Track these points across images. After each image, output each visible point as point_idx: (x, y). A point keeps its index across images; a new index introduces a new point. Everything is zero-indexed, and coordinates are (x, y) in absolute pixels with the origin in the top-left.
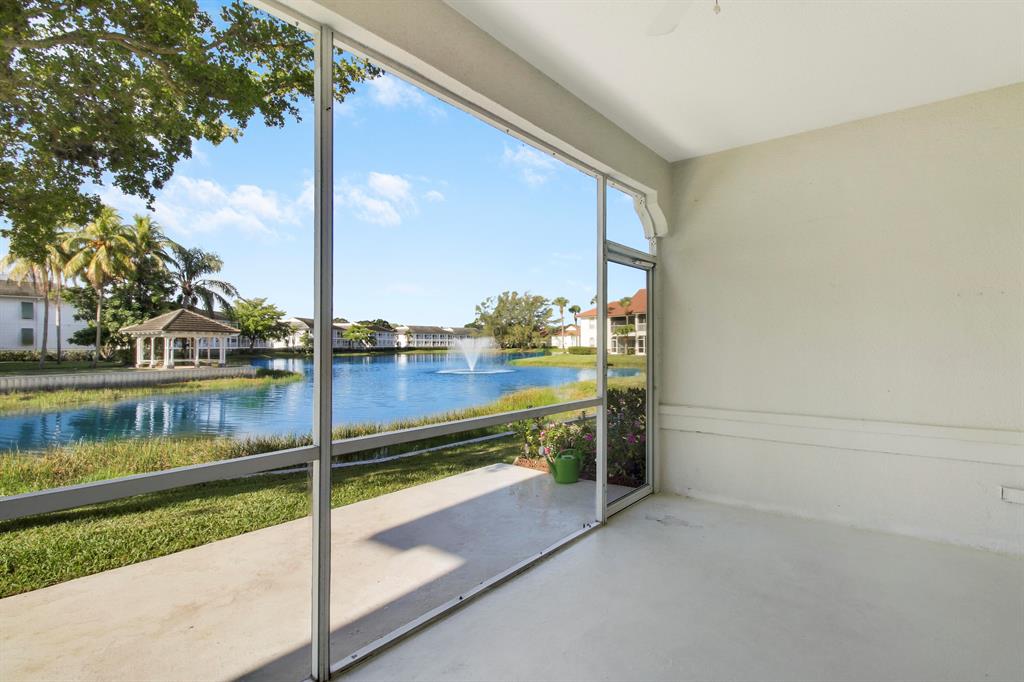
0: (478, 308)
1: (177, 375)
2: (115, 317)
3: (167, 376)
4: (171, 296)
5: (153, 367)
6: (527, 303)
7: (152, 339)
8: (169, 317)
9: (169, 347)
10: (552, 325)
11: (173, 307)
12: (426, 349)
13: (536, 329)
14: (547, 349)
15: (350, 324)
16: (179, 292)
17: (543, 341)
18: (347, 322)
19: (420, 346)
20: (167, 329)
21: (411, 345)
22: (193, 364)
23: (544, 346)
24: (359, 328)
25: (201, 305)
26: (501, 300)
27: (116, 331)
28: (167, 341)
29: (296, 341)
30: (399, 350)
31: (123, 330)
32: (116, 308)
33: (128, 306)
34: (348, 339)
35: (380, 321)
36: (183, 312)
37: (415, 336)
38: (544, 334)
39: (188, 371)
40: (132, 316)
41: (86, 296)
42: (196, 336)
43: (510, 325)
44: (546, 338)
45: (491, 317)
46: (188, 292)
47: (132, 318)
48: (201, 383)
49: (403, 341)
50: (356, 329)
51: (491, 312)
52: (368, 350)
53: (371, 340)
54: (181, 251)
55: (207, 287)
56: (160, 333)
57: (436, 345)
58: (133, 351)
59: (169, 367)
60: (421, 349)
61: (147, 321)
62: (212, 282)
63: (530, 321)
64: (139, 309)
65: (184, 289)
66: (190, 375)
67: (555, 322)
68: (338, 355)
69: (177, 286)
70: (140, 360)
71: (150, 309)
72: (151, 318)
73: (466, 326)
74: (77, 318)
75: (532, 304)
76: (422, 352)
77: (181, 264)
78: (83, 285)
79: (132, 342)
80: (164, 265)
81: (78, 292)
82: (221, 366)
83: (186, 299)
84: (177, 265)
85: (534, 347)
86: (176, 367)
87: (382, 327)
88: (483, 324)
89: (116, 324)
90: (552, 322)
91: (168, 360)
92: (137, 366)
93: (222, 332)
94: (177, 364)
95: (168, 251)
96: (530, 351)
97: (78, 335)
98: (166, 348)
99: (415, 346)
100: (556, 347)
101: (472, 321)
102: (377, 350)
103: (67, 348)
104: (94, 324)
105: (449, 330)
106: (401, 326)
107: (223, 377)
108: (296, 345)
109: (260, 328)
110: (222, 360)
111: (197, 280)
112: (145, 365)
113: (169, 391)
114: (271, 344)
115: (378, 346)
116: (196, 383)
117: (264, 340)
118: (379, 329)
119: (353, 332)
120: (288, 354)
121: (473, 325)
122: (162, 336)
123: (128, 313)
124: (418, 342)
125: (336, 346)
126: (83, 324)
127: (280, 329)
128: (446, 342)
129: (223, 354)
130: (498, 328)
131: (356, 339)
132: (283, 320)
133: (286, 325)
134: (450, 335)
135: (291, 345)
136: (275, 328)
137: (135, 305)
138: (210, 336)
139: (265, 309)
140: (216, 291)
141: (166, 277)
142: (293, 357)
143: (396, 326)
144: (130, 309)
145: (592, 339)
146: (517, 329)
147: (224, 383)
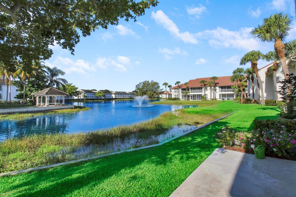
0: (137, 86)
1: (50, 108)
2: (29, 90)
3: (47, 109)
4: (47, 83)
5: (42, 106)
6: (152, 84)
7: (42, 97)
8: (46, 90)
9: (47, 99)
10: (160, 91)
11: (47, 87)
12: (121, 99)
13: (155, 92)
14: (158, 99)
16: (49, 82)
17: (157, 96)
18: (96, 91)
19: (119, 98)
20: (47, 94)
21: (116, 98)
22: (54, 105)
23: (157, 98)
24: (100, 92)
25: (55, 86)
26: (144, 83)
27: (30, 95)
29: (81, 97)
30: (112, 99)
31: (32, 94)
32: (30, 87)
33: (33, 86)
34: (97, 96)
35: (106, 90)
36: (51, 88)
37: (117, 94)
38: (157, 94)
39: (53, 107)
40: (35, 89)
41: (20, 84)
42: (55, 96)
43: (147, 91)
44: (158, 95)
45: (140, 89)
46: (52, 82)
48: (57, 111)
49: (114, 96)
50: (99, 93)
51: (141, 87)
52: (103, 99)
53: (104, 96)
54: (49, 69)
55: (58, 80)
56: (44, 95)
57: (124, 97)
58: (35, 101)
59: (47, 106)
60: (119, 99)
61: (39, 91)
62: (60, 79)
64: (37, 87)
68: (94, 101)
69: (48, 80)
70: (37, 104)
71: (40, 87)
72: (41, 90)
73: (133, 91)
74: (17, 90)
75: (154, 84)
78: (19, 80)
79: (35, 98)
81: (18, 82)
82: (63, 105)
83: (51, 84)
84: (48, 74)
85: (154, 98)
86: (49, 106)
87: (107, 92)
88: (138, 91)
89: (30, 92)
91: (47, 103)
92: (37, 106)
93: (63, 94)
94: (49, 105)
95: (45, 69)
97: (17, 96)
98: (46, 100)
99: (117, 98)
100: (161, 98)
101: (135, 90)
102: (106, 99)
103: (13, 100)
104: (22, 92)
105: (128, 93)
106: (113, 92)
107: (64, 109)
108: (81, 98)
109: (70, 93)
110: (63, 103)
111: (55, 78)
112: (39, 105)
113: (48, 114)
114: (74, 98)
115: (106, 98)
116: (56, 111)
117: (72, 96)
118: (106, 93)
119: (99, 94)
120: (78, 100)
121: (135, 91)
122: (45, 96)
123: (33, 89)
124: (118, 97)
125: (93, 98)
126: (19, 92)
127: (77, 93)
128: (127, 96)
129: (64, 101)
130: (143, 92)
131: (100, 96)
132: (78, 90)
133: (78, 91)
134: (128, 94)
135: (79, 98)
136: (75, 93)
137: (36, 86)
138: (60, 96)
139: (72, 87)
140: (61, 81)
141: (44, 77)
142: (80, 101)
143: (112, 91)
144: (34, 88)
145: (175, 95)
146: (149, 92)
147: (65, 111)
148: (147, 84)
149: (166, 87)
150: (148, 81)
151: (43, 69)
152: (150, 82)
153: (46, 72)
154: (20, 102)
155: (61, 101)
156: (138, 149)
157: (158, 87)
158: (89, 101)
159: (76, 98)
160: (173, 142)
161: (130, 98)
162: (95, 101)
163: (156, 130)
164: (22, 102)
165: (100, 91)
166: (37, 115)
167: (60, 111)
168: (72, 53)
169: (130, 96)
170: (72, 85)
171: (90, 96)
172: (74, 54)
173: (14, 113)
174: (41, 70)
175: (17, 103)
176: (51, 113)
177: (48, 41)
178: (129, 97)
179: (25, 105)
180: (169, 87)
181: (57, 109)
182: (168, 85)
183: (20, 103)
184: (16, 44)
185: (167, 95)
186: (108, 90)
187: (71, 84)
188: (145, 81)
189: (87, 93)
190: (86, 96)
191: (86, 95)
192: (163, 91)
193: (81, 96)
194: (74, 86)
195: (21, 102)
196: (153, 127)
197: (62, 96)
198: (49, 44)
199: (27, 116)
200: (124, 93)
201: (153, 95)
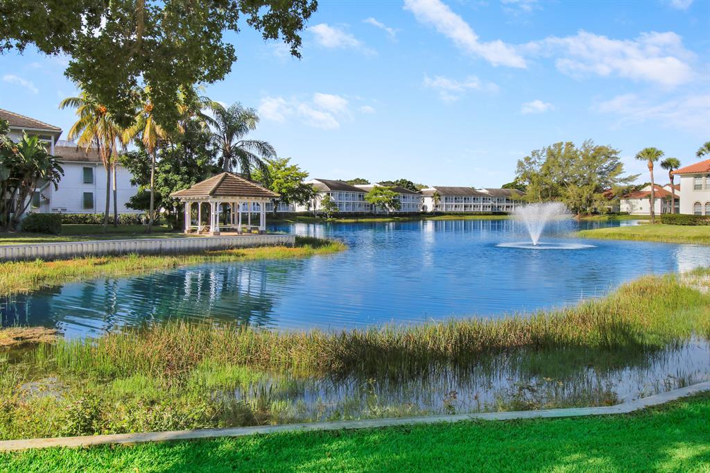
0: (520, 164)
1: (223, 242)
2: (167, 182)
3: (214, 243)
4: (213, 159)
5: (201, 233)
6: (586, 157)
7: (200, 204)
8: (213, 181)
9: (215, 212)
10: (622, 184)
11: (216, 171)
12: (456, 214)
13: (598, 190)
14: (614, 217)
15: (371, 186)
16: (220, 154)
17: (607, 206)
19: (449, 210)
20: (213, 194)
21: (439, 210)
22: (235, 230)
23: (609, 213)
24: (381, 190)
25: (238, 169)
26: (551, 154)
27: (167, 196)
28: (213, 206)
29: (318, 205)
30: (424, 215)
31: (173, 194)
32: (167, 172)
33: (177, 170)
34: (370, 202)
35: (403, 181)
36: (226, 175)
37: (443, 198)
38: (609, 197)
39: (233, 238)
40: (181, 180)
41: (141, 161)
42: (237, 200)
43: (563, 185)
44: (613, 201)
45: (537, 175)
46: (227, 155)
47: (180, 183)
49: (429, 204)
50: (378, 191)
51: (537, 169)
52: (391, 215)
53: (394, 203)
54: (220, 111)
55: (246, 149)
56: (207, 199)
57: (468, 210)
58: (182, 216)
60: (450, 214)
61: (194, 186)
62: (250, 143)
63: (590, 179)
64: (186, 173)
65: (224, 150)
66: (235, 243)
67: (625, 180)
68: (360, 220)
69: (217, 148)
70: (188, 226)
71: (196, 173)
72: (197, 182)
73: (505, 187)
74: (133, 183)
75: (594, 157)
76: (453, 217)
77: (221, 124)
78: (137, 149)
79: (181, 207)
80: (206, 126)
81: (134, 157)
82: (262, 233)
83: (227, 162)
84: (217, 126)
85: (595, 213)
86: (222, 234)
87: (407, 188)
88: (526, 183)
89: (166, 189)
90: (621, 180)
91: (214, 227)
92: (186, 232)
93: (263, 197)
94: (222, 230)
95: (208, 112)
96: (589, 218)
97: (133, 199)
98: (213, 213)
99: (444, 210)
100: (626, 214)
101: (512, 181)
102: (401, 215)
103: (125, 212)
104: (148, 190)
105: (484, 191)
106: (427, 187)
107: (264, 245)
108: (317, 208)
109: (284, 191)
110: (262, 227)
111: (236, 141)
112: (194, 231)
113: (218, 259)
114: (294, 208)
115: (402, 210)
116: (241, 251)
117: (288, 203)
118: (403, 191)
119: (376, 194)
120: (309, 218)
121: (514, 185)
122: (209, 201)
123: (177, 177)
124: (447, 206)
125: (358, 210)
126: (138, 188)
127: (303, 192)
128: (480, 206)
129: (263, 220)
130: (546, 189)
131: (379, 202)
132: (306, 181)
133: (309, 187)
134: (485, 197)
135: (312, 209)
136: (297, 191)
137: (184, 169)
138: (252, 200)
139: (289, 169)
140: (254, 151)
141: (206, 139)
142: (314, 222)
143: (422, 186)
144: (178, 174)
145: (697, 204)
146: (572, 191)
147: (267, 253)
148: (563, 158)
149: (651, 168)
150: (570, 145)
151: (203, 112)
152: (578, 146)
153: (211, 121)
154: (140, 220)
155: (256, 220)
156: (526, 415)
157: (616, 168)
158: (343, 220)
159: (300, 209)
160: (685, 406)
161: (494, 214)
162: (362, 222)
163: (604, 347)
164: (147, 221)
165: (380, 183)
166: (186, 262)
167: (252, 253)
168: (294, 53)
169: (491, 203)
170: (288, 165)
171: (346, 203)
172: (298, 55)
173: (125, 253)
174: (199, 114)
175: (134, 220)
176: (226, 258)
177: (220, 17)
178: (489, 210)
179: (152, 229)
180: (666, 165)
181: (245, 247)
182: (662, 159)
183: (140, 223)
184: (134, 37)
185: (658, 203)
186: (409, 183)
187: (286, 161)
188: (555, 145)
189: (337, 193)
190: (333, 204)
191: (332, 198)
192: (636, 183)
193: (318, 203)
194: (294, 168)
195: (144, 218)
196: (590, 334)
197: (259, 200)
198: (224, 26)
199: (160, 266)
200: (470, 194)
201: (590, 201)
